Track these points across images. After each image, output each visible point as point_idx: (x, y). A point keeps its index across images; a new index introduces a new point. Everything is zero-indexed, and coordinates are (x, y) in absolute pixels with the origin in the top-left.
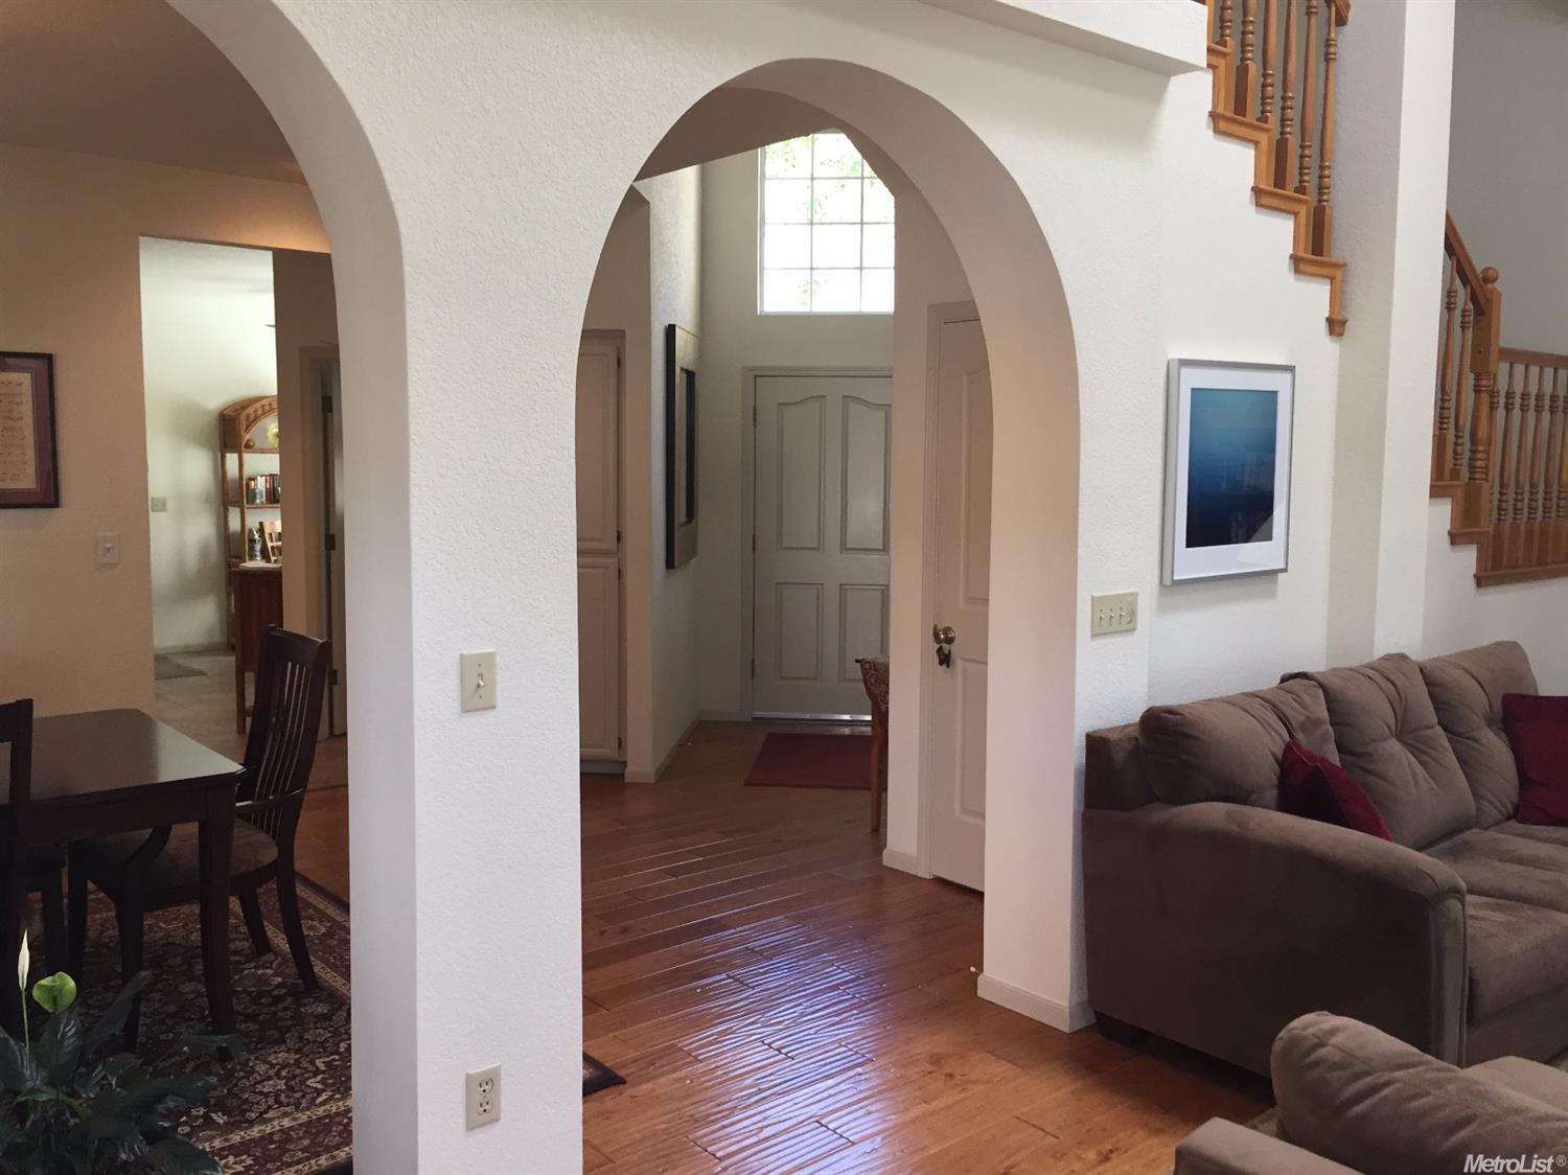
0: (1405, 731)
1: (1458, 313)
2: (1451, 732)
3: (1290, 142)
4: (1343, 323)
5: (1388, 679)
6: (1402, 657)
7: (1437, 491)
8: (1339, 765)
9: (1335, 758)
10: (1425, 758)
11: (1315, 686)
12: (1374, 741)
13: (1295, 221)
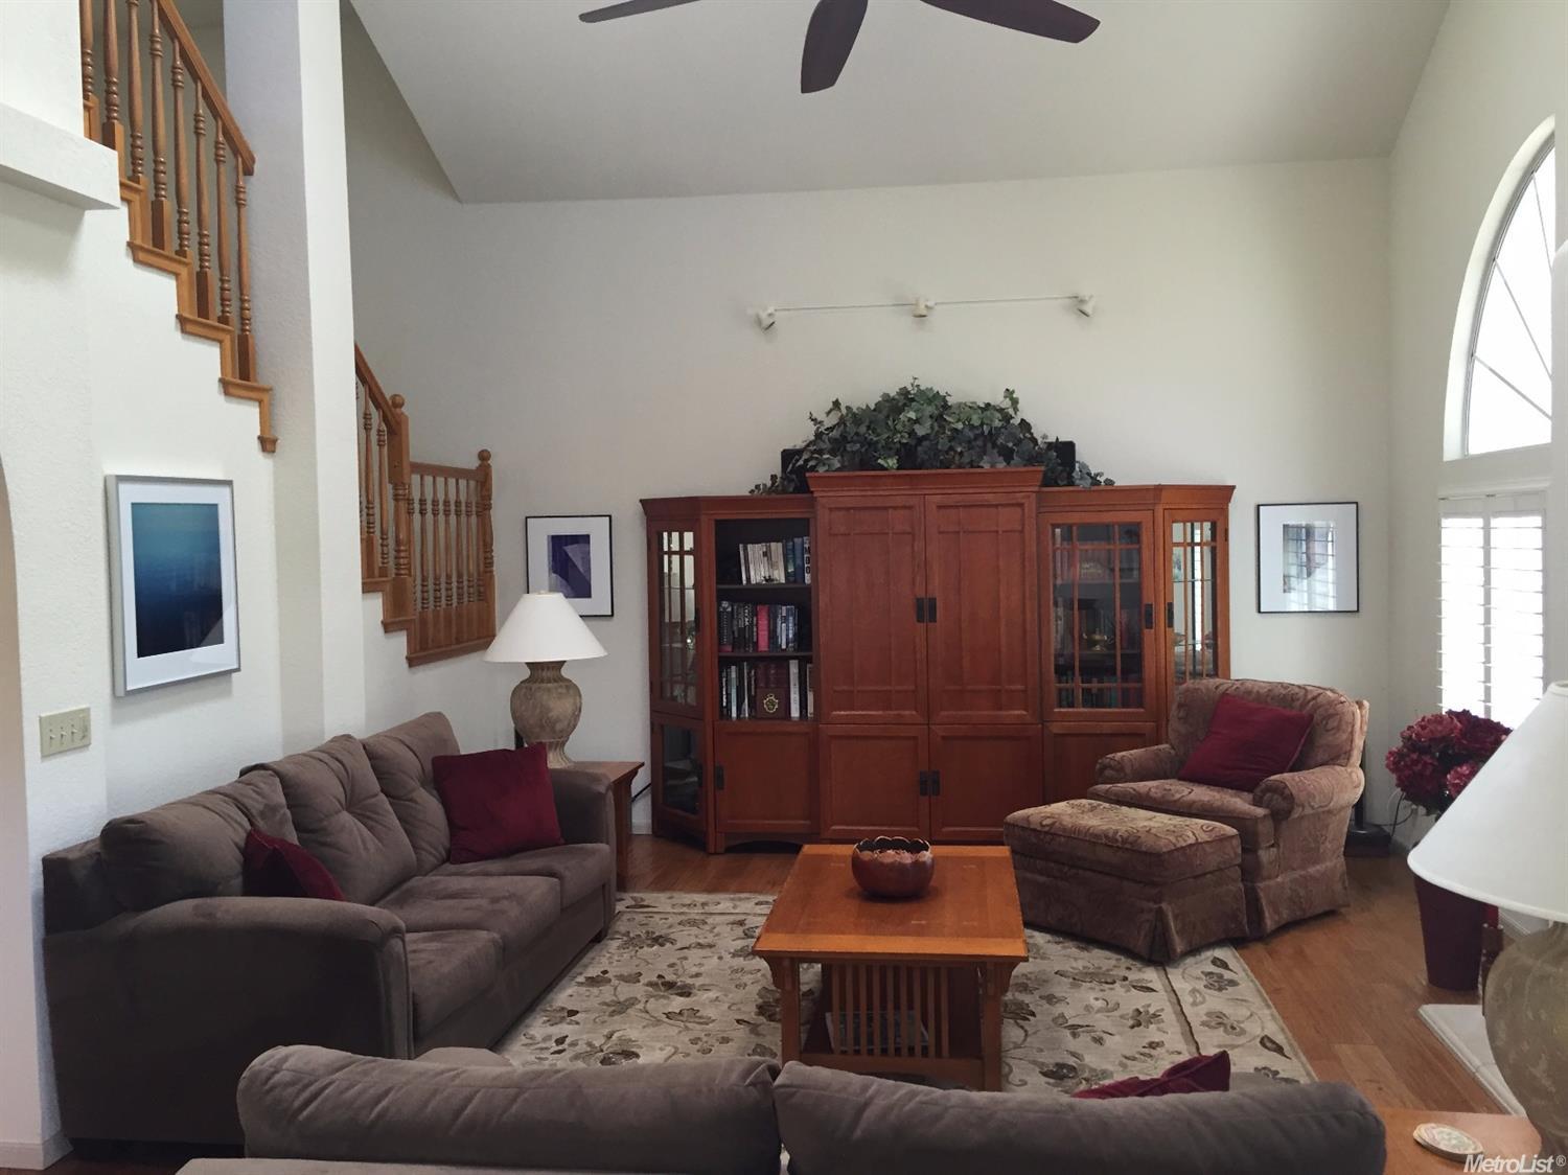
0: (354, 803)
1: (374, 433)
2: (393, 797)
3: (209, 275)
4: (274, 442)
5: (337, 759)
6: (348, 737)
7: (368, 587)
8: (296, 842)
9: (293, 837)
10: (371, 823)
11: (271, 775)
12: (326, 816)
13: (221, 348)
